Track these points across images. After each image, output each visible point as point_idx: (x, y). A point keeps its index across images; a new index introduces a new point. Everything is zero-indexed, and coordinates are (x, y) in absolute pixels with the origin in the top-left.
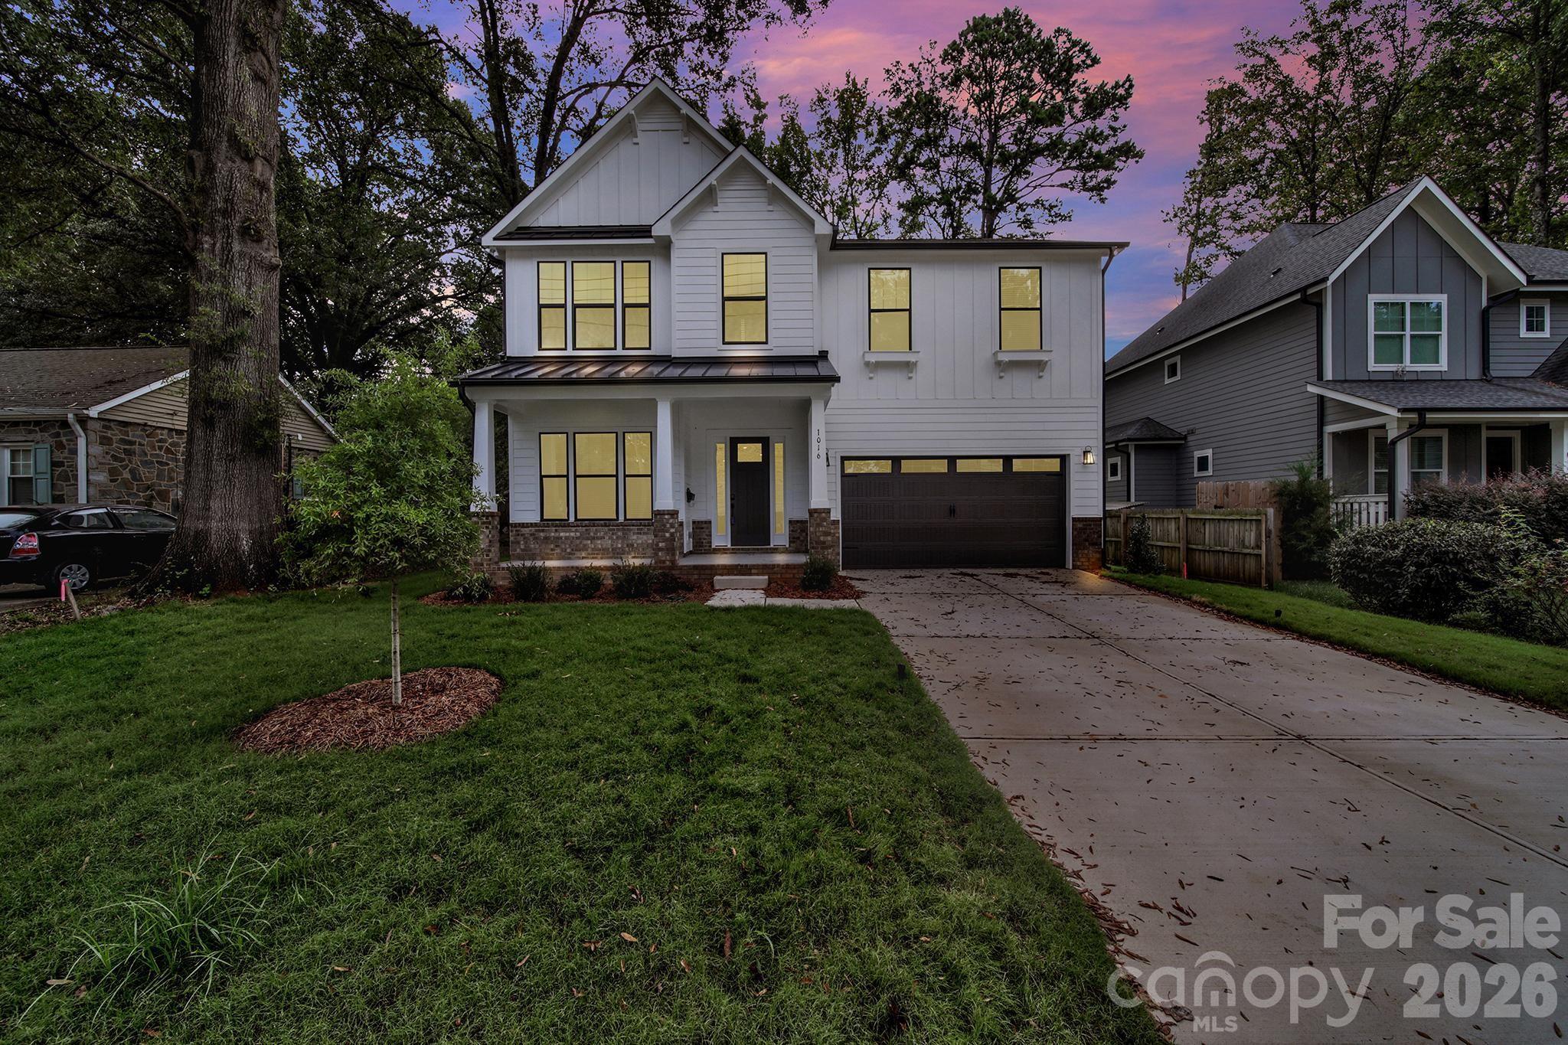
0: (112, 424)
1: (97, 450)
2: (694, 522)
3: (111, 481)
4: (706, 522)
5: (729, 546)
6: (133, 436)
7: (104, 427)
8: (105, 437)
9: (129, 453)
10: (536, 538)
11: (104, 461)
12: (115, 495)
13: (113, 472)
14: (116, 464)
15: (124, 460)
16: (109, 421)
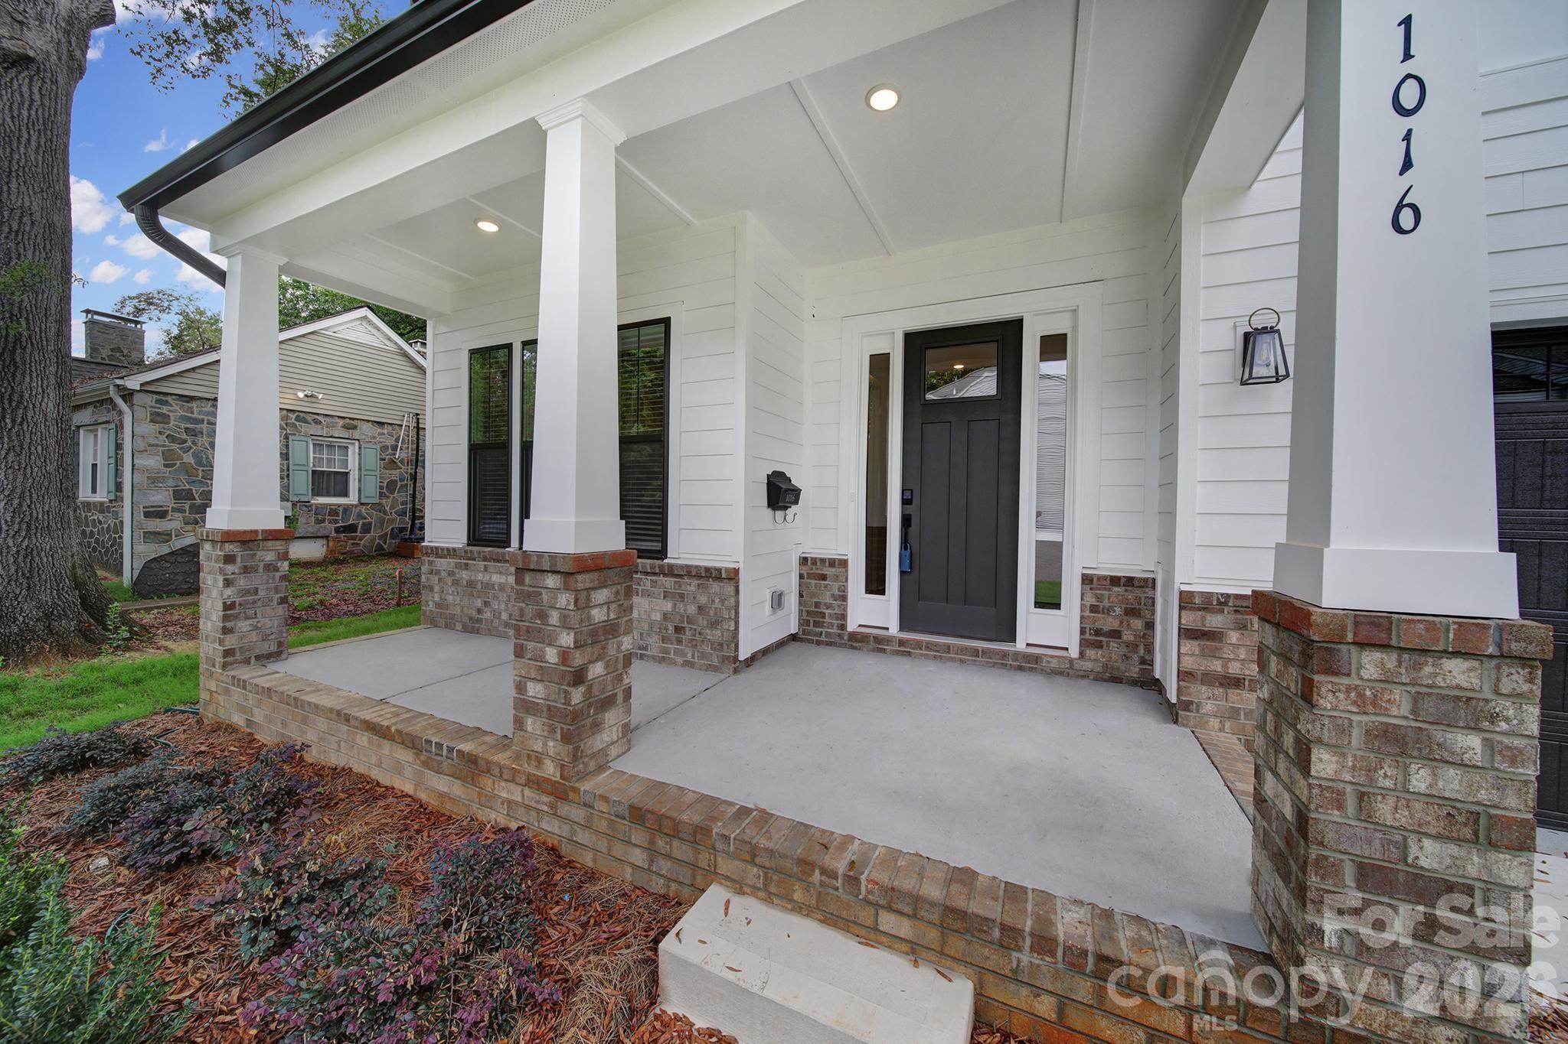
0: (169, 399)
1: (148, 429)
2: (804, 561)
3: (166, 466)
4: (832, 563)
5: (894, 630)
6: (200, 413)
7: (157, 402)
8: (157, 414)
9: (192, 433)
10: (456, 583)
11: (156, 442)
12: (171, 483)
13: (169, 459)
14: (175, 446)
15: (185, 441)
16: (166, 394)
